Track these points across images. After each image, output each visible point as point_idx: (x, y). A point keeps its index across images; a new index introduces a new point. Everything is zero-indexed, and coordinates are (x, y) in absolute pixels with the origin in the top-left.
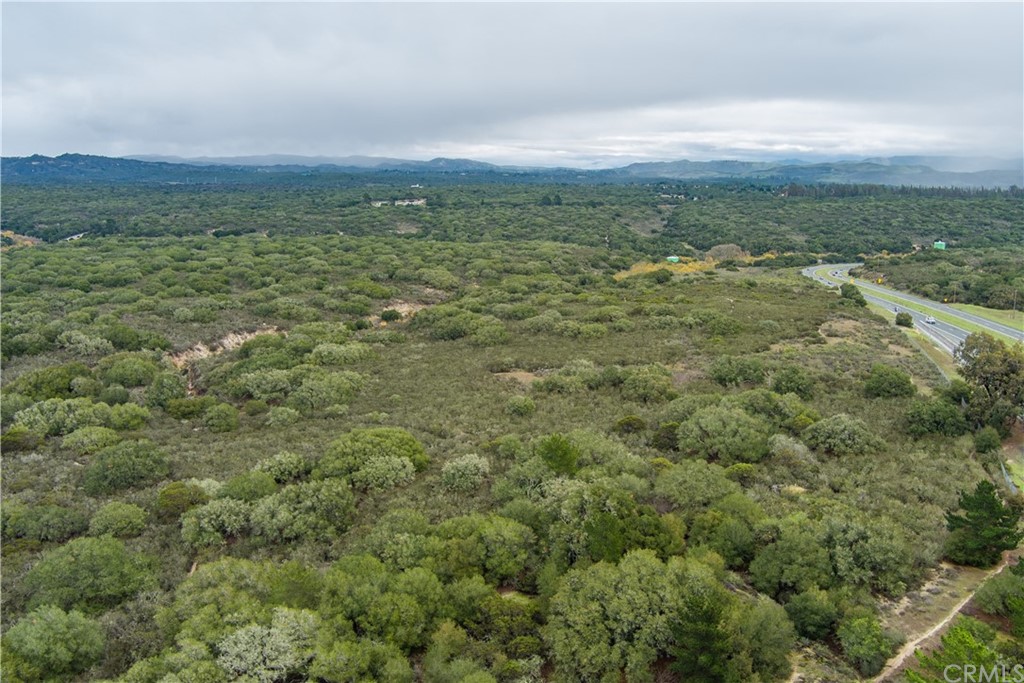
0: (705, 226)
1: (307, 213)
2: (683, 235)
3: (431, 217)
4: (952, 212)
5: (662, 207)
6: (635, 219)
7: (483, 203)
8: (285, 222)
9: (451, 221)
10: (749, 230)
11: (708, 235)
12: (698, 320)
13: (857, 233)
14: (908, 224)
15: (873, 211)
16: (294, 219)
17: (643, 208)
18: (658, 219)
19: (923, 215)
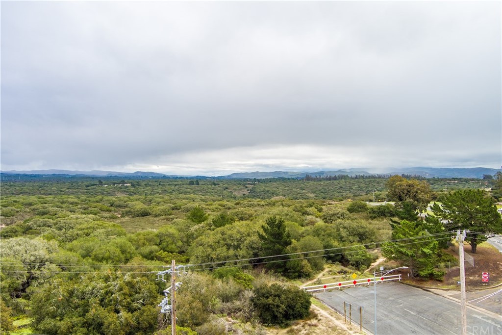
0: (268, 191)
1: (68, 189)
2: (258, 196)
3: (133, 190)
4: (378, 183)
5: (248, 186)
6: (235, 190)
7: (160, 184)
8: (56, 192)
9: (144, 191)
10: (288, 192)
11: (270, 195)
12: (266, 203)
13: (337, 192)
14: (360, 189)
15: (344, 183)
16: (61, 191)
17: (239, 185)
18: (246, 190)
19: (366, 184)
